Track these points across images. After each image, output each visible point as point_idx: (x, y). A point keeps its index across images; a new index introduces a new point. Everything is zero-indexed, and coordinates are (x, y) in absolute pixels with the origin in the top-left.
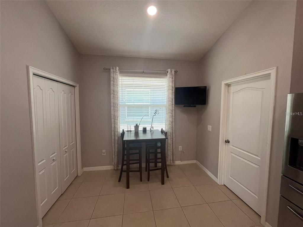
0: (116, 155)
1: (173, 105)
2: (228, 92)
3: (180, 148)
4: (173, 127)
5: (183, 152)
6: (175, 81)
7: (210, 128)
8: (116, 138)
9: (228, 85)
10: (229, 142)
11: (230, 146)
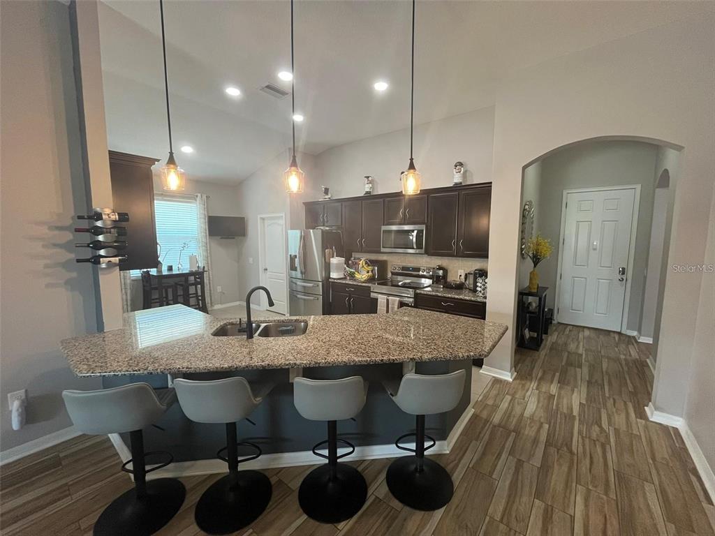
0: (129, 304)
1: (208, 237)
2: (264, 223)
3: (219, 289)
4: (209, 262)
5: (224, 293)
6: (207, 209)
7: (251, 260)
8: (128, 281)
9: (263, 219)
10: (266, 270)
11: (268, 273)
